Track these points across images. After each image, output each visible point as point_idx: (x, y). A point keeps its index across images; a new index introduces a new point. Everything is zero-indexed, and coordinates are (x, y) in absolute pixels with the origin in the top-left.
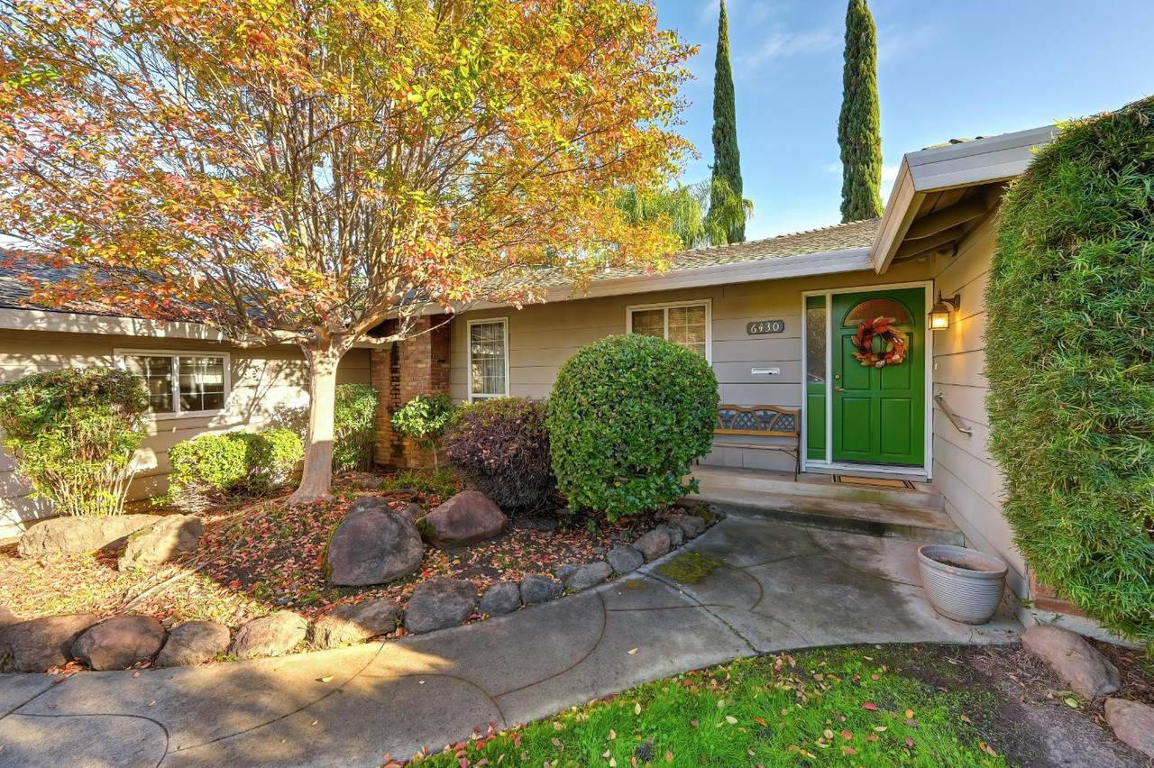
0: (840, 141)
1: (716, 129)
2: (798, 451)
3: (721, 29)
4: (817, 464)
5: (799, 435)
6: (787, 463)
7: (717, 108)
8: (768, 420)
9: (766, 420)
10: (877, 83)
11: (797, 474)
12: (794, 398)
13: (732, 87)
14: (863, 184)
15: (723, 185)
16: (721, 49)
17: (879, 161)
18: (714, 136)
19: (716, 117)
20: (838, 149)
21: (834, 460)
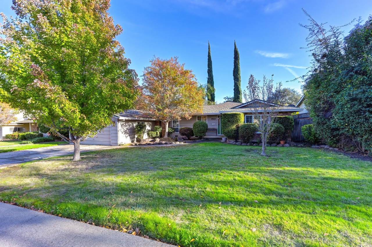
0: (233, 75)
1: (208, 70)
2: (217, 133)
3: (209, 49)
4: (219, 135)
5: (217, 131)
6: (216, 134)
7: (208, 66)
8: (214, 130)
9: (213, 130)
10: (240, 65)
11: (217, 135)
12: (217, 127)
13: (212, 62)
14: (237, 85)
15: (210, 86)
16: (209, 53)
17: (240, 81)
18: (208, 72)
19: (208, 67)
20: (233, 77)
21: (221, 134)
